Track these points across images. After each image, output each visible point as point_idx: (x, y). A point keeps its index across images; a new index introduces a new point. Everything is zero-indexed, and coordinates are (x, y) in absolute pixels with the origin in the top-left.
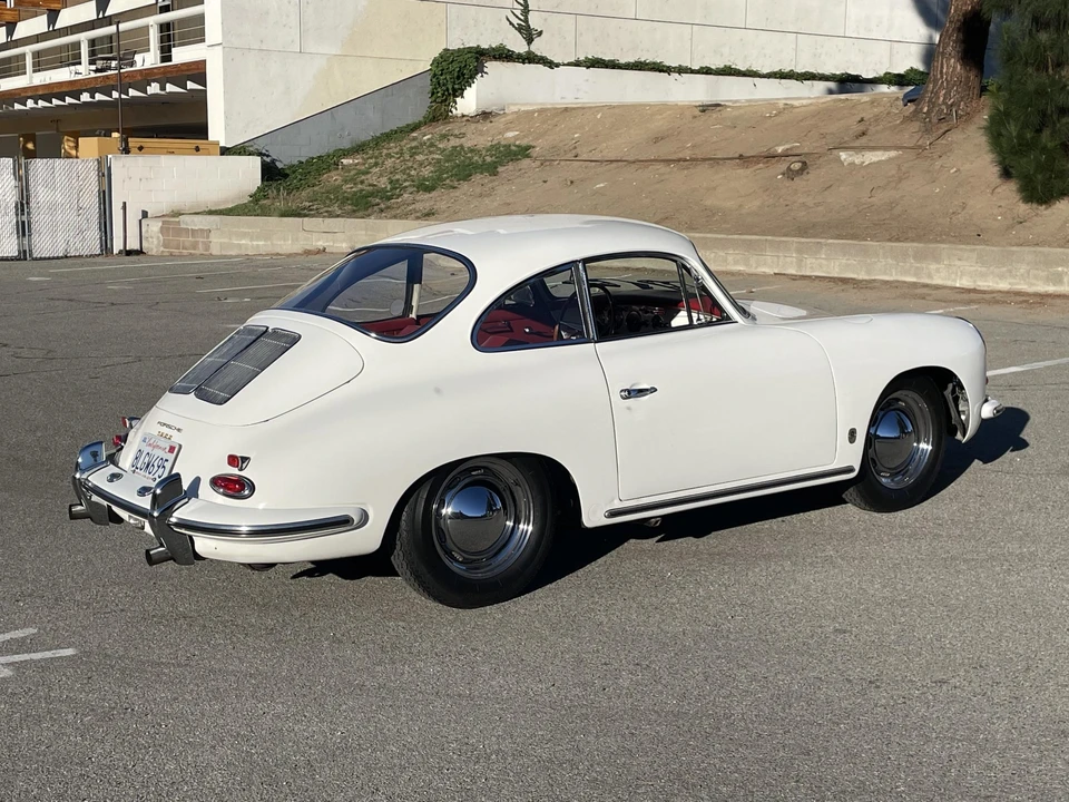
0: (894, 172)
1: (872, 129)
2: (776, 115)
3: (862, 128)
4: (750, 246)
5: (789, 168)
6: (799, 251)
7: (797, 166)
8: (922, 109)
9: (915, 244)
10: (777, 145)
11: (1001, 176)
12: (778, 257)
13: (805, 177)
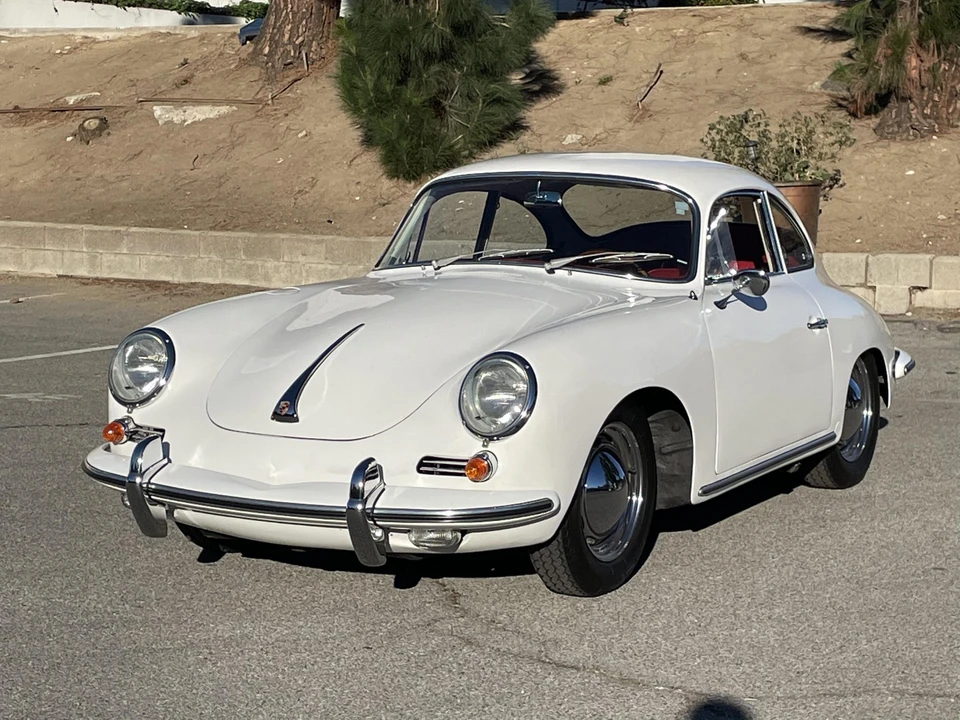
0: (224, 135)
1: (199, 75)
2: (70, 52)
3: (185, 73)
4: (22, 237)
5: (81, 126)
6: (90, 243)
7: (93, 124)
8: (262, 49)
9: (247, 234)
10: (70, 94)
11: (363, 142)
12: (63, 252)
13: (104, 139)
